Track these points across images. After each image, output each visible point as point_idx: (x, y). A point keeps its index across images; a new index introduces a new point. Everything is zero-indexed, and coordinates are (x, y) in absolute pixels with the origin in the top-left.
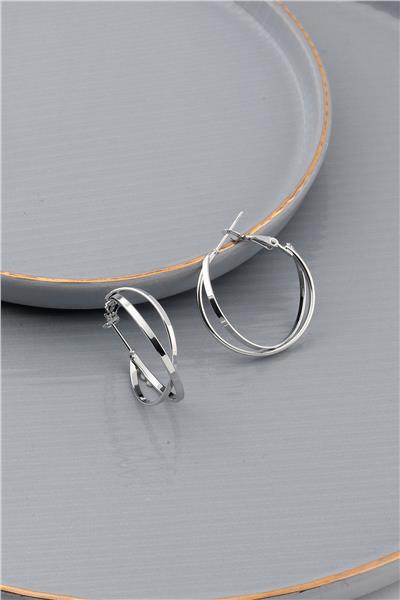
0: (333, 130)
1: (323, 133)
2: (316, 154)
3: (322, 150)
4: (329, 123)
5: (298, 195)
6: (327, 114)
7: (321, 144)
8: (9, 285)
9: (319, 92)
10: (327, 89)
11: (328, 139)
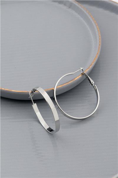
0: (101, 50)
1: (98, 51)
3: (98, 56)
4: (100, 48)
7: (97, 54)
8: (2, 92)
9: (98, 38)
10: (100, 38)
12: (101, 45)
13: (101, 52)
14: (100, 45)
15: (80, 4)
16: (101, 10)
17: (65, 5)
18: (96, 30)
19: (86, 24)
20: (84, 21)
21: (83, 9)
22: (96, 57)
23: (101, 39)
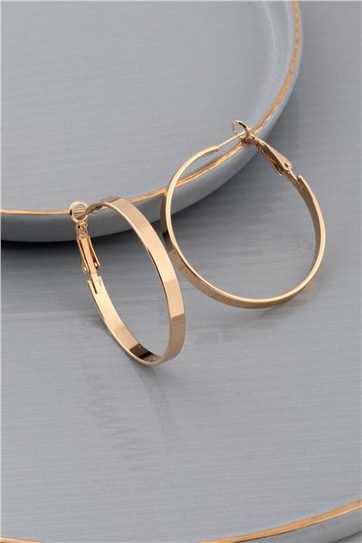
2: (286, 83)
5: (266, 125)
6: (297, 41)
11: (298, 67)
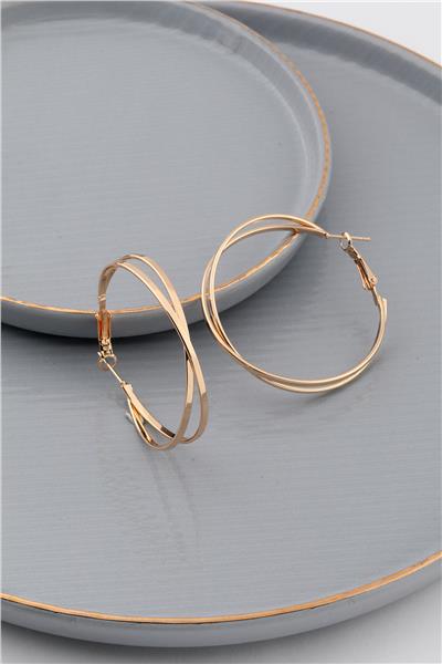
12: (330, 168)
13: (330, 193)
14: (326, 169)
15: (268, 42)
16: (331, 61)
17: (221, 42)
18: (317, 123)
19: (285, 104)
20: (280, 95)
21: (276, 58)
22: (314, 205)
23: (330, 151)
